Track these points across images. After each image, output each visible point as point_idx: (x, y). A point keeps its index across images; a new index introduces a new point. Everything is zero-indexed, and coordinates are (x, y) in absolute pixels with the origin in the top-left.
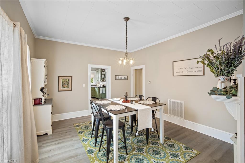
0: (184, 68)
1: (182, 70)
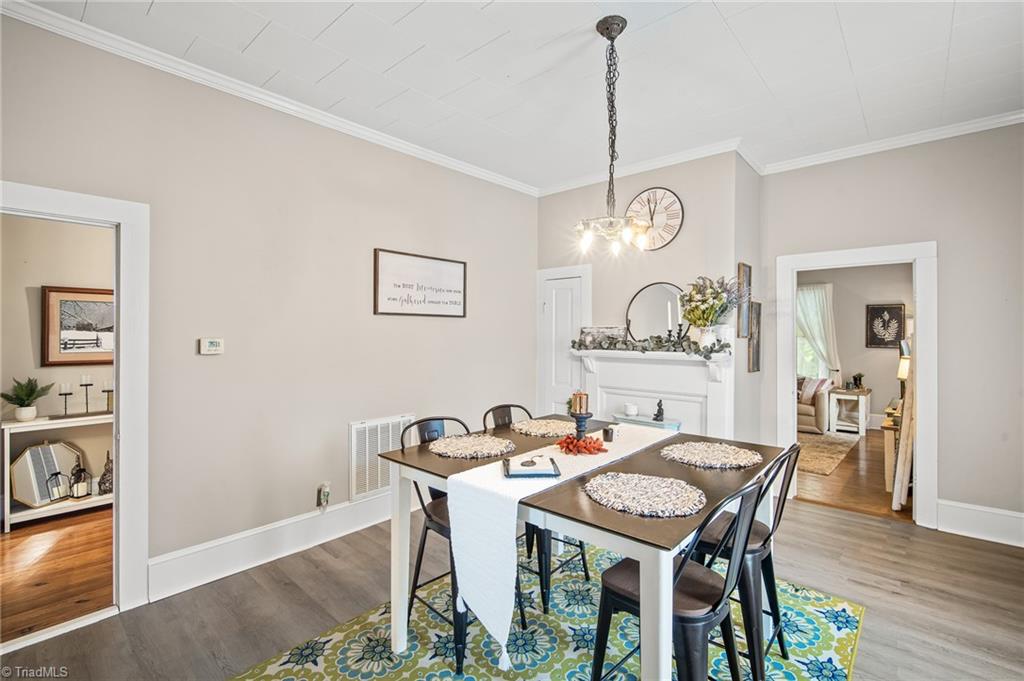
0: (415, 287)
1: (408, 291)
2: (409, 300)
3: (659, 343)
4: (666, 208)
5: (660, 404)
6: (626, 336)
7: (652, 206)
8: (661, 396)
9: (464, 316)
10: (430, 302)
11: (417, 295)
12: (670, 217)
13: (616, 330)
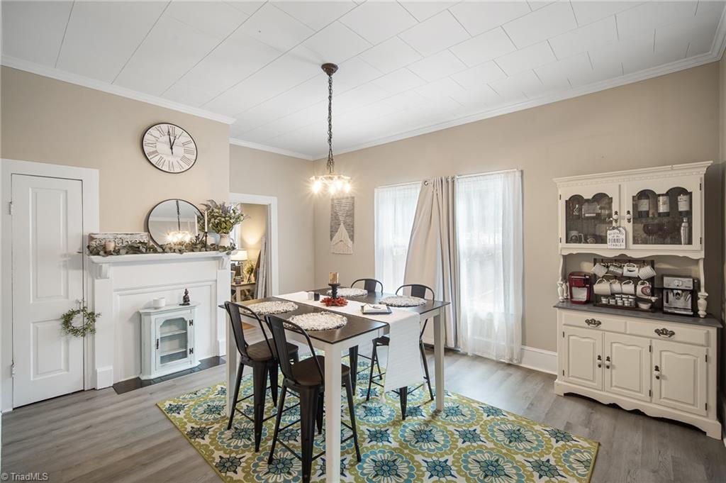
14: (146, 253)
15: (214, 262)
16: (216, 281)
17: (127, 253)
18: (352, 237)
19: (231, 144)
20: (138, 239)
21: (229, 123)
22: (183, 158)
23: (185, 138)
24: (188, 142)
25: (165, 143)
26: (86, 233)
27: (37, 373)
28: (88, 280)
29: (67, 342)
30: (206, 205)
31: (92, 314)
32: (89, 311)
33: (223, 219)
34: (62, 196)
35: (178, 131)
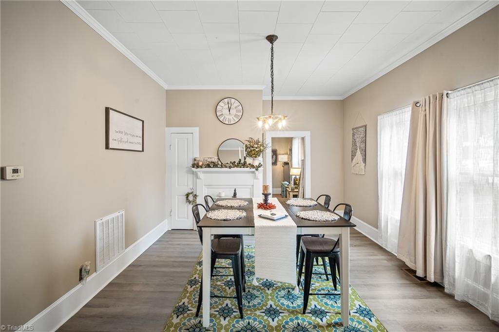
2: (121, 141)
3: (234, 165)
4: (236, 107)
5: (235, 191)
6: (218, 162)
7: (230, 105)
8: (235, 187)
9: (143, 151)
10: (130, 142)
11: (125, 138)
12: (237, 111)
13: (213, 159)
14: (213, 167)
15: (251, 174)
16: (253, 186)
17: (205, 167)
18: (365, 160)
19: (263, 100)
20: (213, 160)
21: (262, 89)
22: (236, 116)
23: (237, 104)
24: (238, 106)
25: (226, 109)
26: (194, 157)
27: (178, 218)
28: (195, 179)
29: (188, 206)
30: (248, 141)
31: (196, 195)
32: (194, 194)
33: (252, 149)
34: (186, 141)
35: (233, 100)
